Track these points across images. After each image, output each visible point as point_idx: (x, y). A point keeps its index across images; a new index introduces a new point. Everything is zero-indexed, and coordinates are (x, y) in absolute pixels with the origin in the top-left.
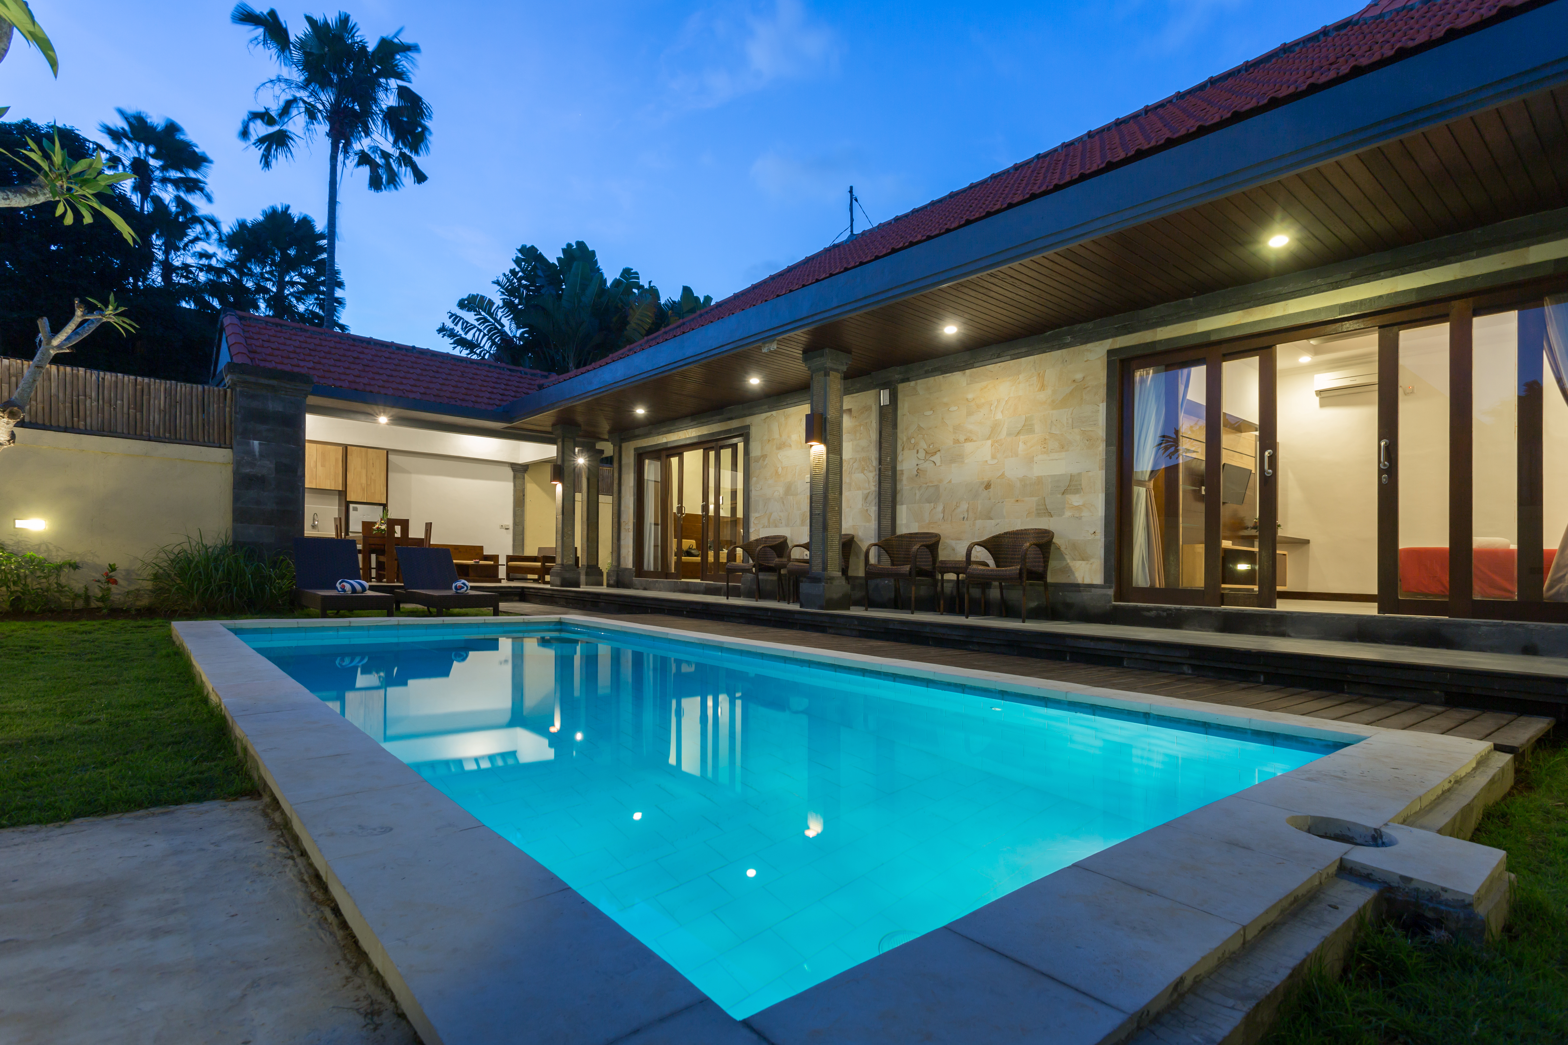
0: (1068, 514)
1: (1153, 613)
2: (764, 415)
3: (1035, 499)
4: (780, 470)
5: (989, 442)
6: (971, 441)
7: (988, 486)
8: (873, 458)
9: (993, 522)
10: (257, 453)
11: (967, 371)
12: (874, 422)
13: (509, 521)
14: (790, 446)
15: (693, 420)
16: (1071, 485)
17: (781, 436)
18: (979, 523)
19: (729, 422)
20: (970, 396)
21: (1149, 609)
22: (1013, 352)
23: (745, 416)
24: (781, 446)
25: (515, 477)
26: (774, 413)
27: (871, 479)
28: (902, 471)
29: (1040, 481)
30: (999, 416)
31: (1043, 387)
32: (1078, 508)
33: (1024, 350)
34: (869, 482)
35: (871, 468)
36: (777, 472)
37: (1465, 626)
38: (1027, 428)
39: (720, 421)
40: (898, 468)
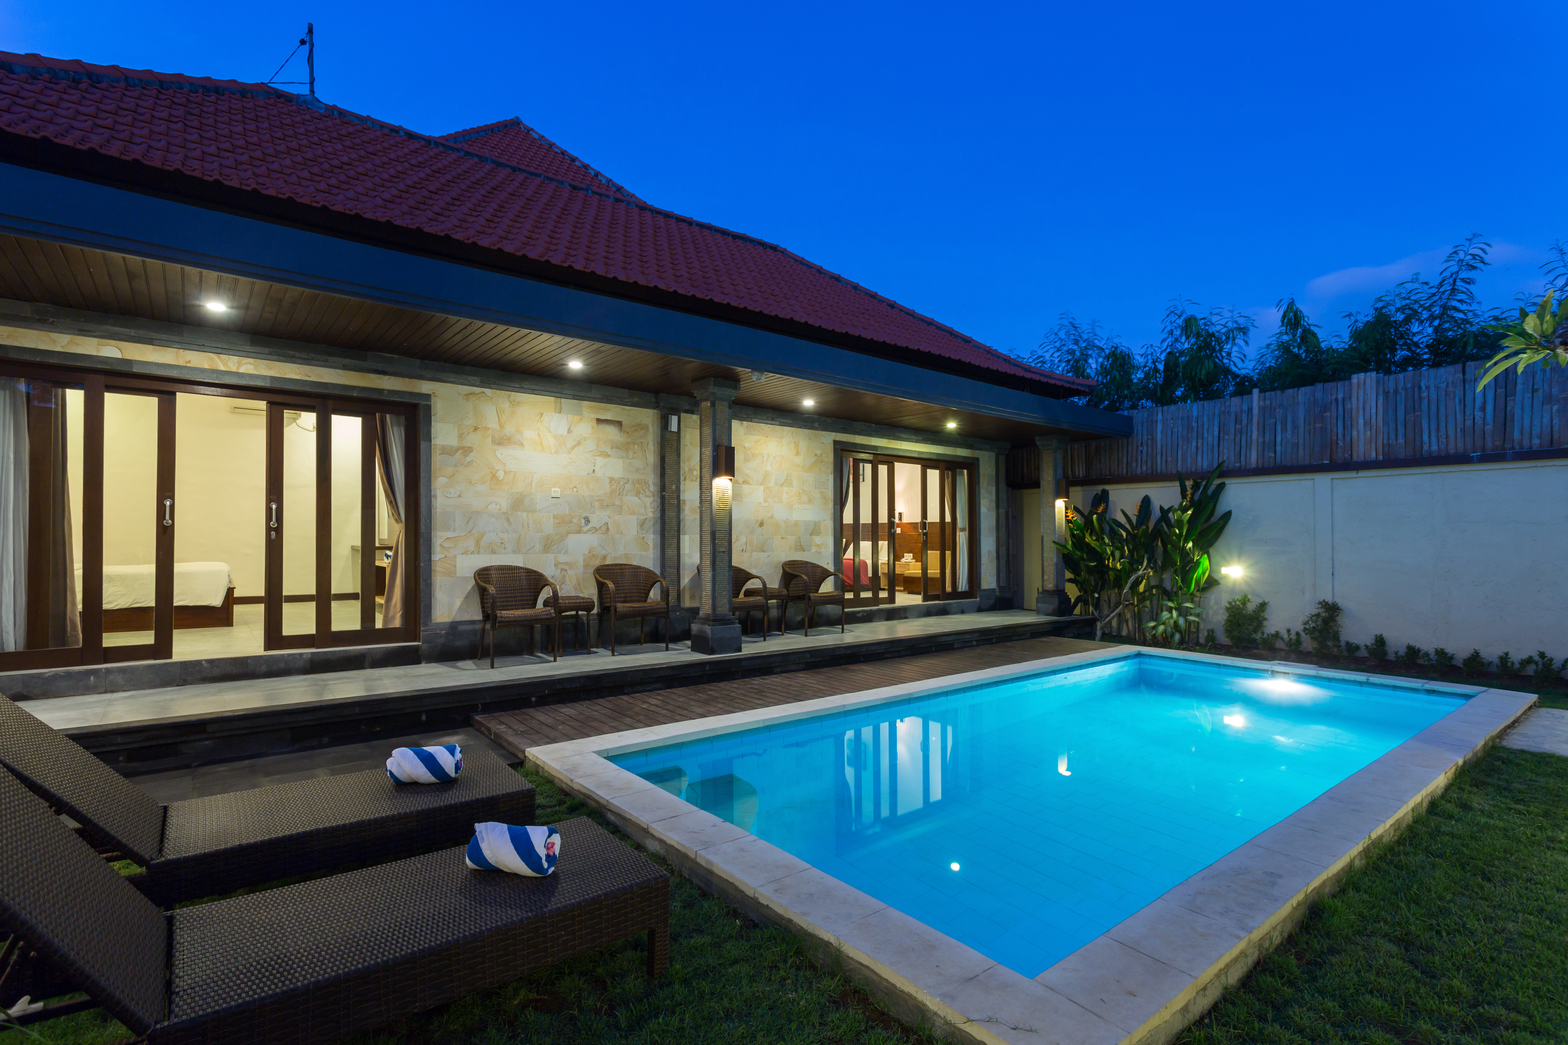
0: (814, 550)
1: (860, 615)
2: (465, 389)
3: (794, 537)
4: (501, 474)
5: (762, 488)
6: (748, 483)
7: (761, 524)
9: (765, 554)
11: (745, 423)
14: (522, 445)
15: (254, 343)
16: (815, 530)
17: (501, 426)
18: (755, 554)
19: (372, 376)
20: (747, 445)
21: (859, 612)
22: (782, 420)
23: (421, 378)
24: (502, 441)
26: (488, 391)
27: (648, 504)
28: (684, 501)
29: (797, 524)
30: (769, 468)
31: (798, 454)
32: (819, 546)
33: (790, 422)
34: (645, 508)
35: (648, 493)
36: (494, 476)
38: (788, 482)
39: (345, 368)
40: (681, 498)
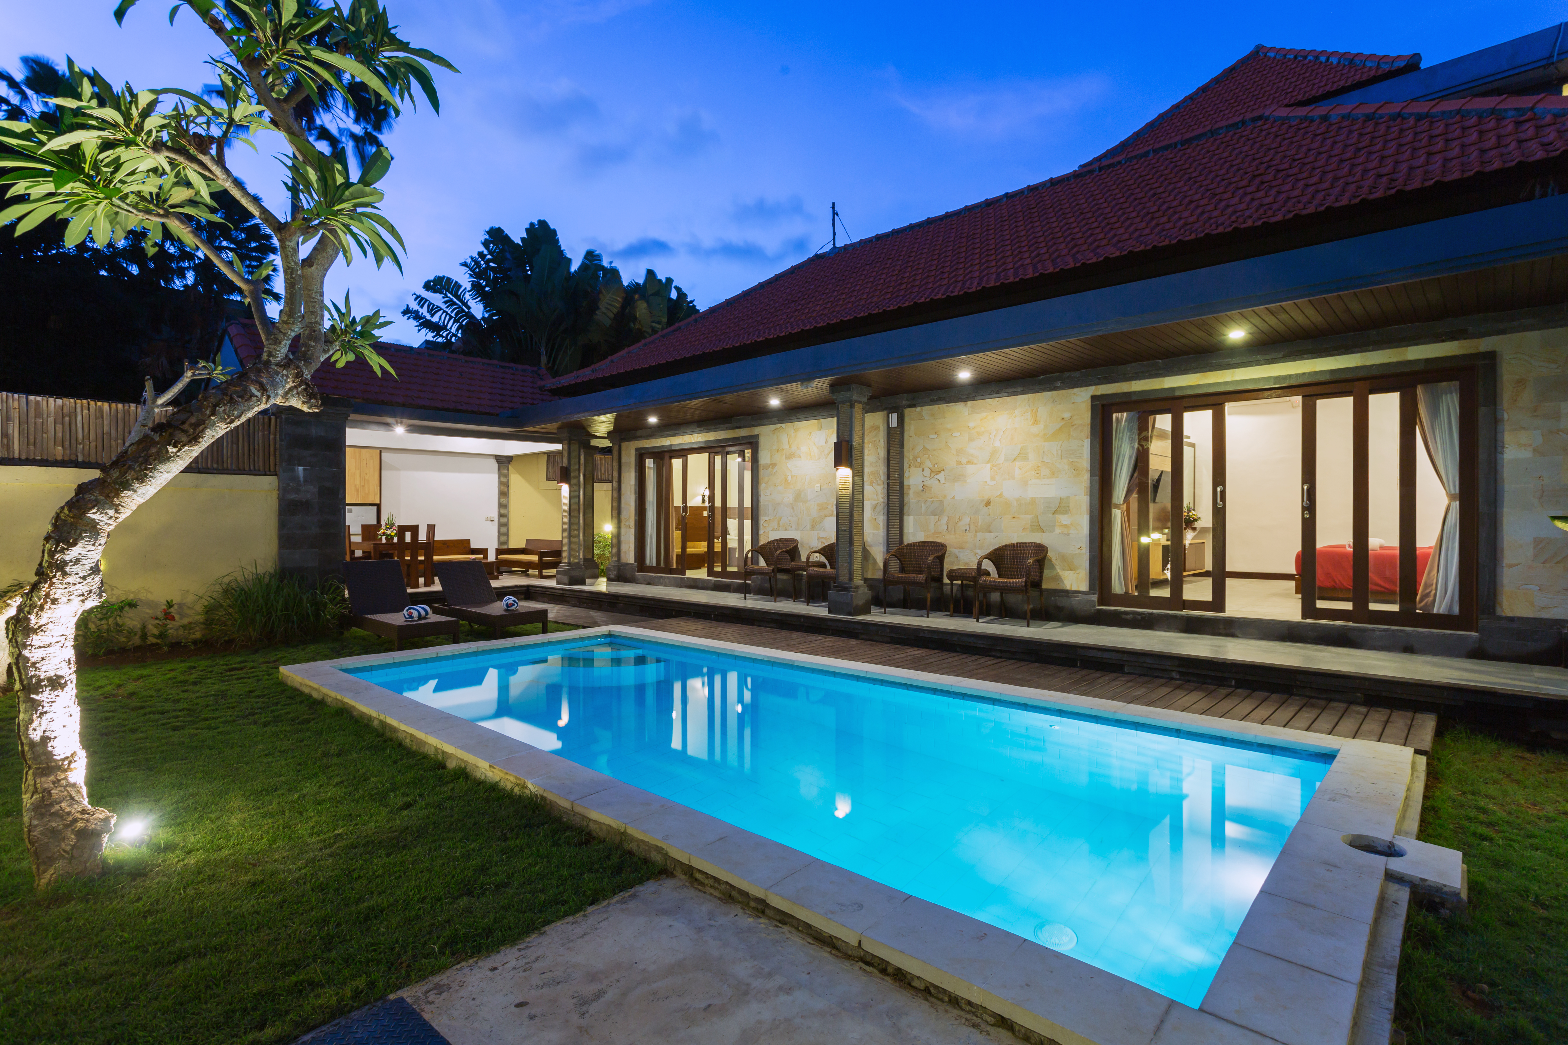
0: (1058, 531)
1: (1130, 617)
2: (773, 427)
3: (1029, 517)
4: (789, 478)
5: (989, 466)
6: (973, 463)
7: (988, 504)
8: (881, 473)
9: (992, 535)
10: (302, 479)
11: (969, 403)
12: (882, 440)
13: (494, 514)
14: (800, 457)
15: (699, 426)
16: (1061, 507)
17: (790, 447)
18: (979, 534)
19: (737, 430)
20: (971, 425)
21: (1126, 613)
22: (1010, 390)
23: (754, 426)
24: (791, 456)
25: (499, 469)
26: (783, 425)
27: (879, 491)
28: (909, 486)
29: (1033, 501)
30: (997, 444)
31: (1036, 422)
32: (1066, 526)
33: (1020, 389)
34: (877, 494)
35: (880, 482)
36: (786, 480)
37: (1364, 630)
38: (1022, 455)
39: (727, 429)
40: (905, 483)
